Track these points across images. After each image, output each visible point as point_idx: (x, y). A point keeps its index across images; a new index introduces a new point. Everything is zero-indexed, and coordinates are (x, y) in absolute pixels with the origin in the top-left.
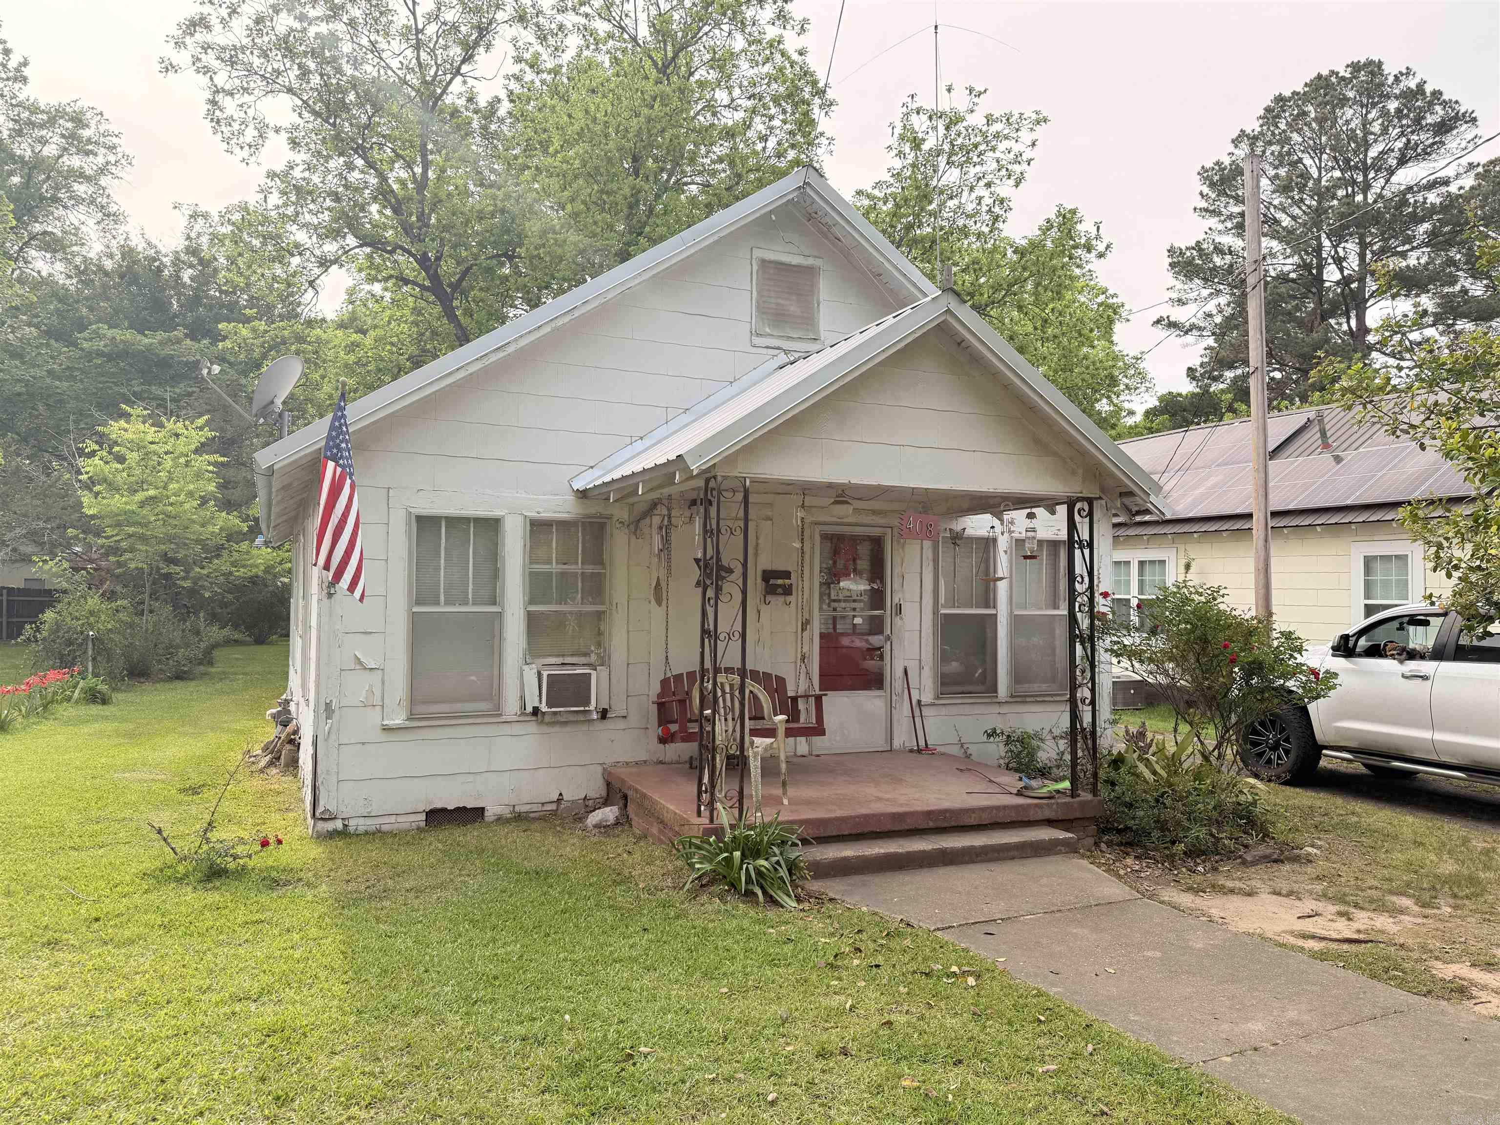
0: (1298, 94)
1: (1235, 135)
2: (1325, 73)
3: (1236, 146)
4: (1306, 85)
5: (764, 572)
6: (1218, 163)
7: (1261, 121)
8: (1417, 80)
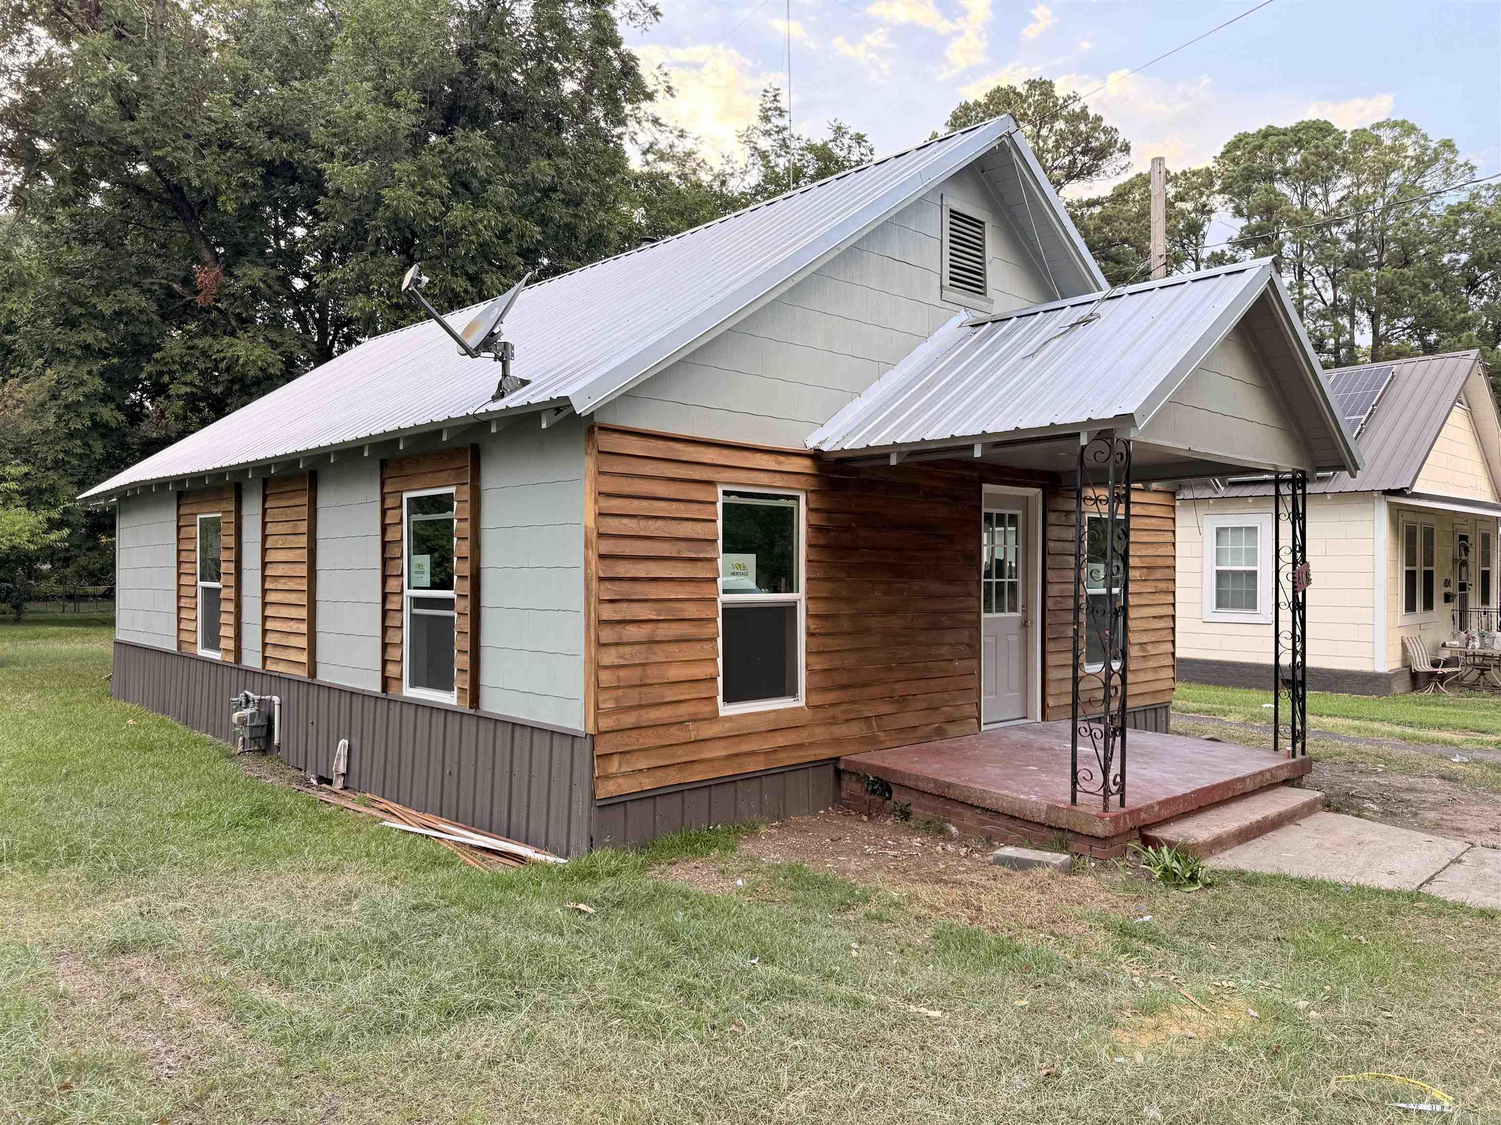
8: (1081, 104)
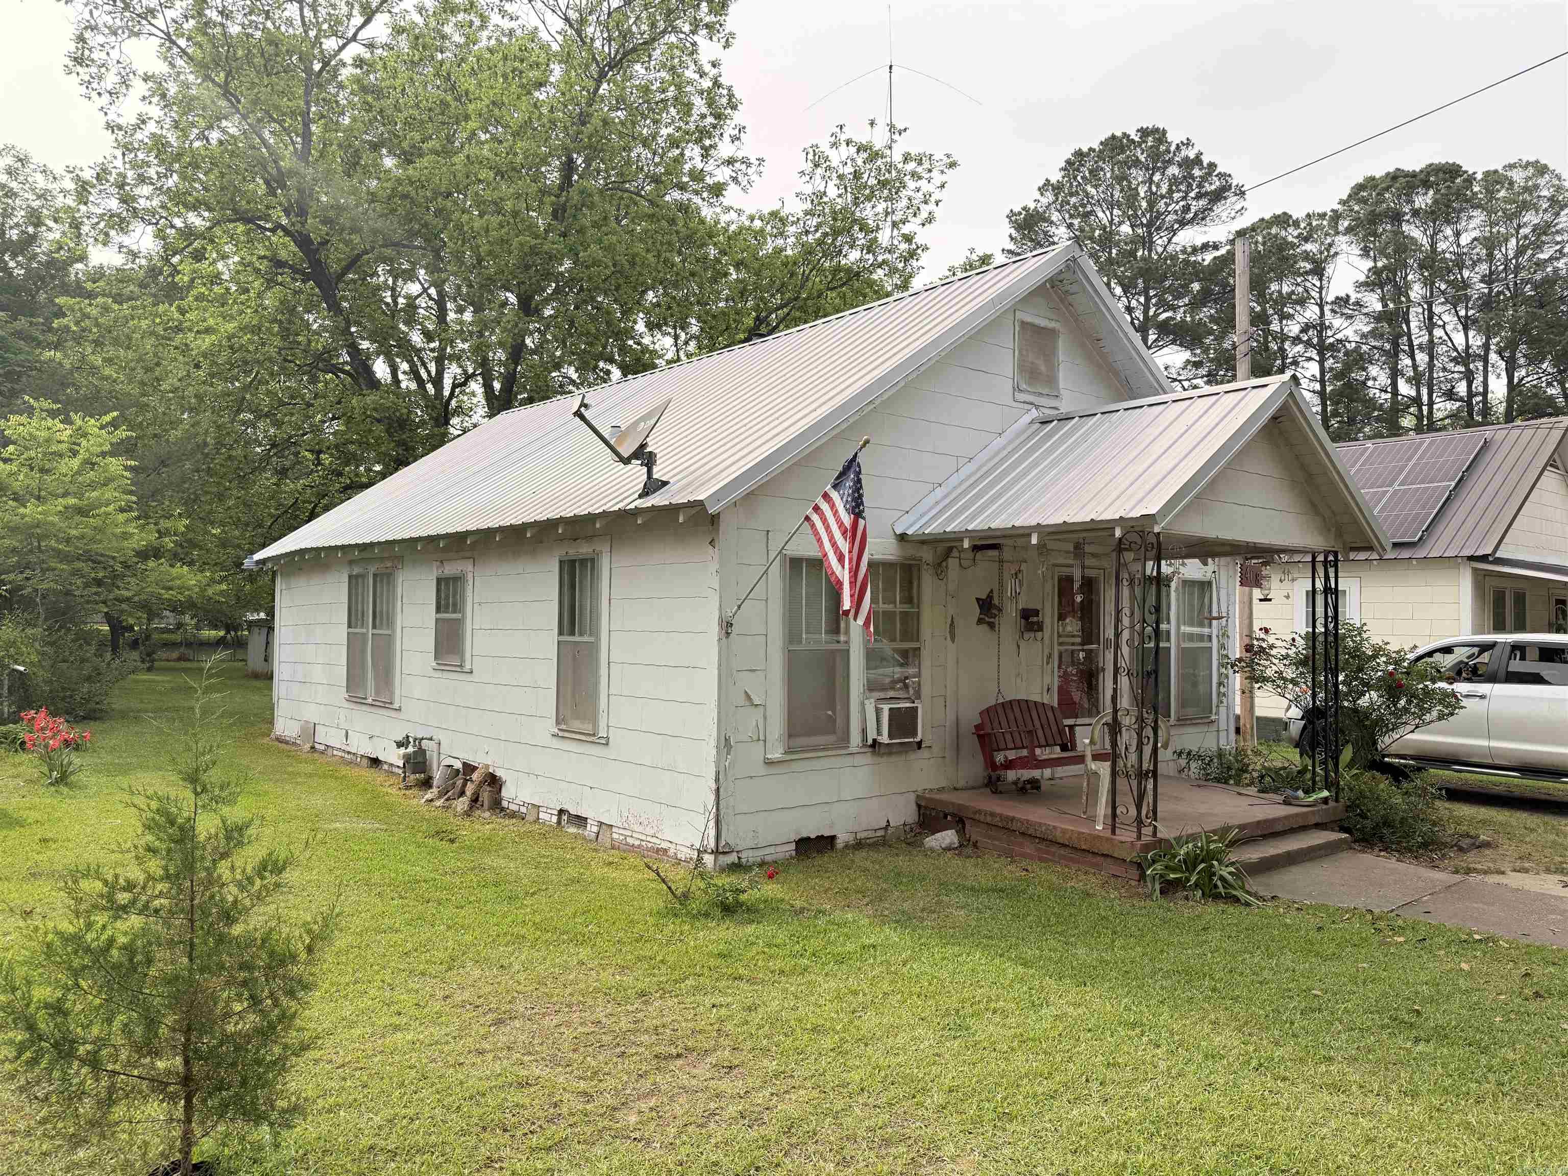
0: (1094, 151)
1: (1041, 184)
2: (1119, 134)
3: (1042, 195)
4: (1102, 143)
5: (1024, 610)
6: (1024, 209)
7: (1063, 173)
